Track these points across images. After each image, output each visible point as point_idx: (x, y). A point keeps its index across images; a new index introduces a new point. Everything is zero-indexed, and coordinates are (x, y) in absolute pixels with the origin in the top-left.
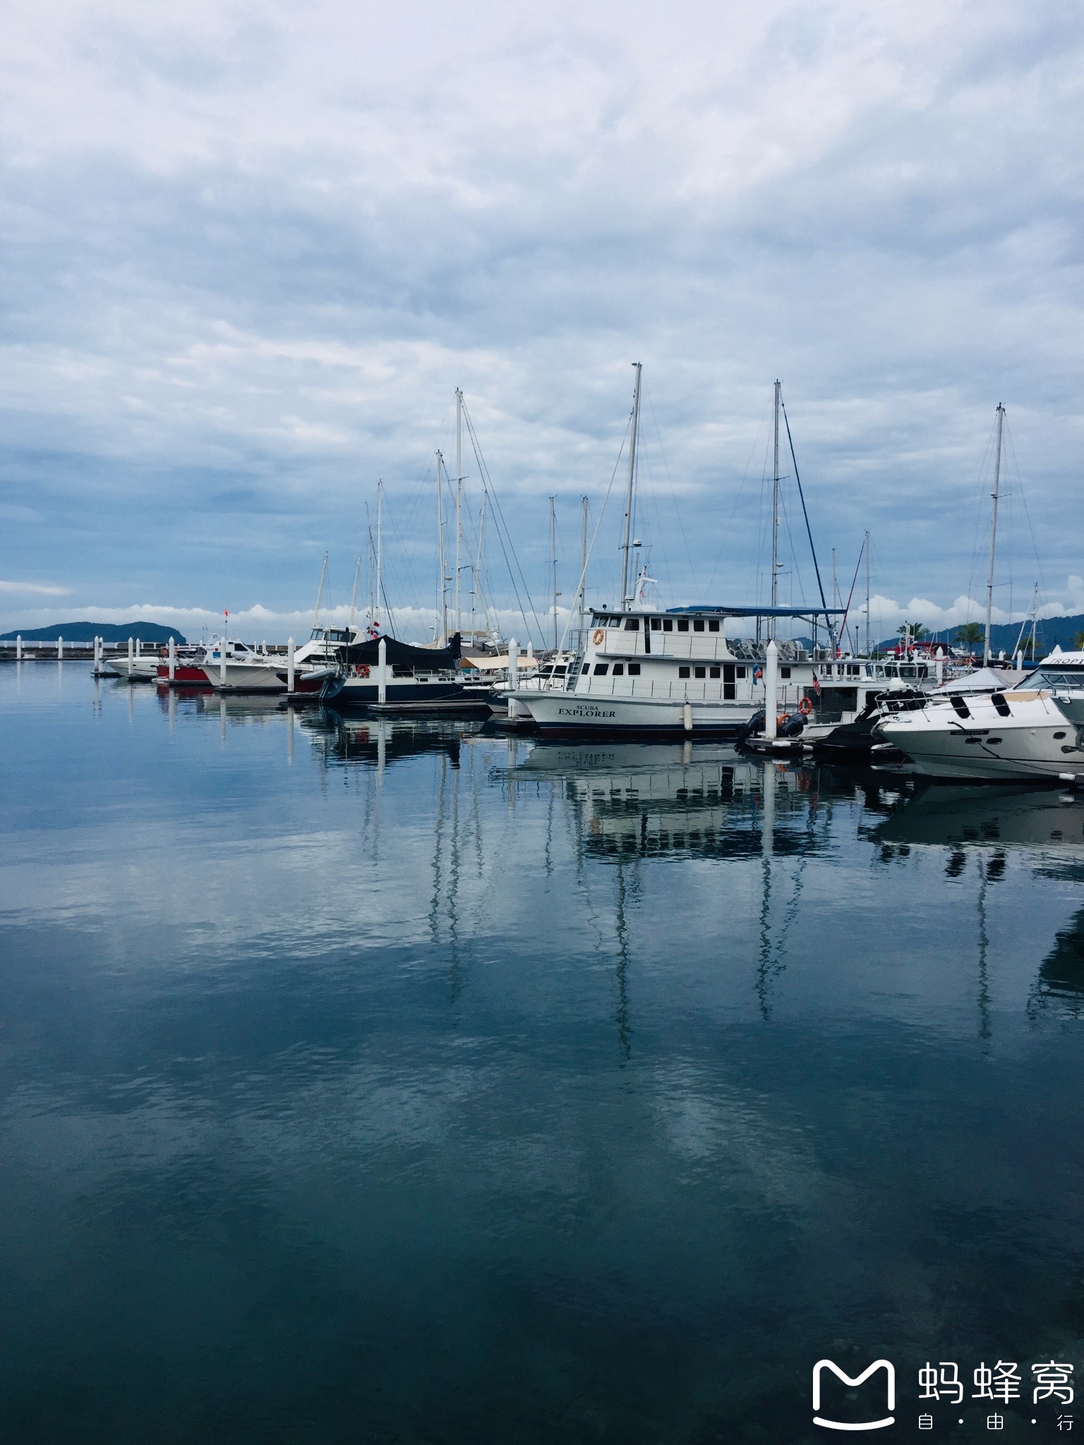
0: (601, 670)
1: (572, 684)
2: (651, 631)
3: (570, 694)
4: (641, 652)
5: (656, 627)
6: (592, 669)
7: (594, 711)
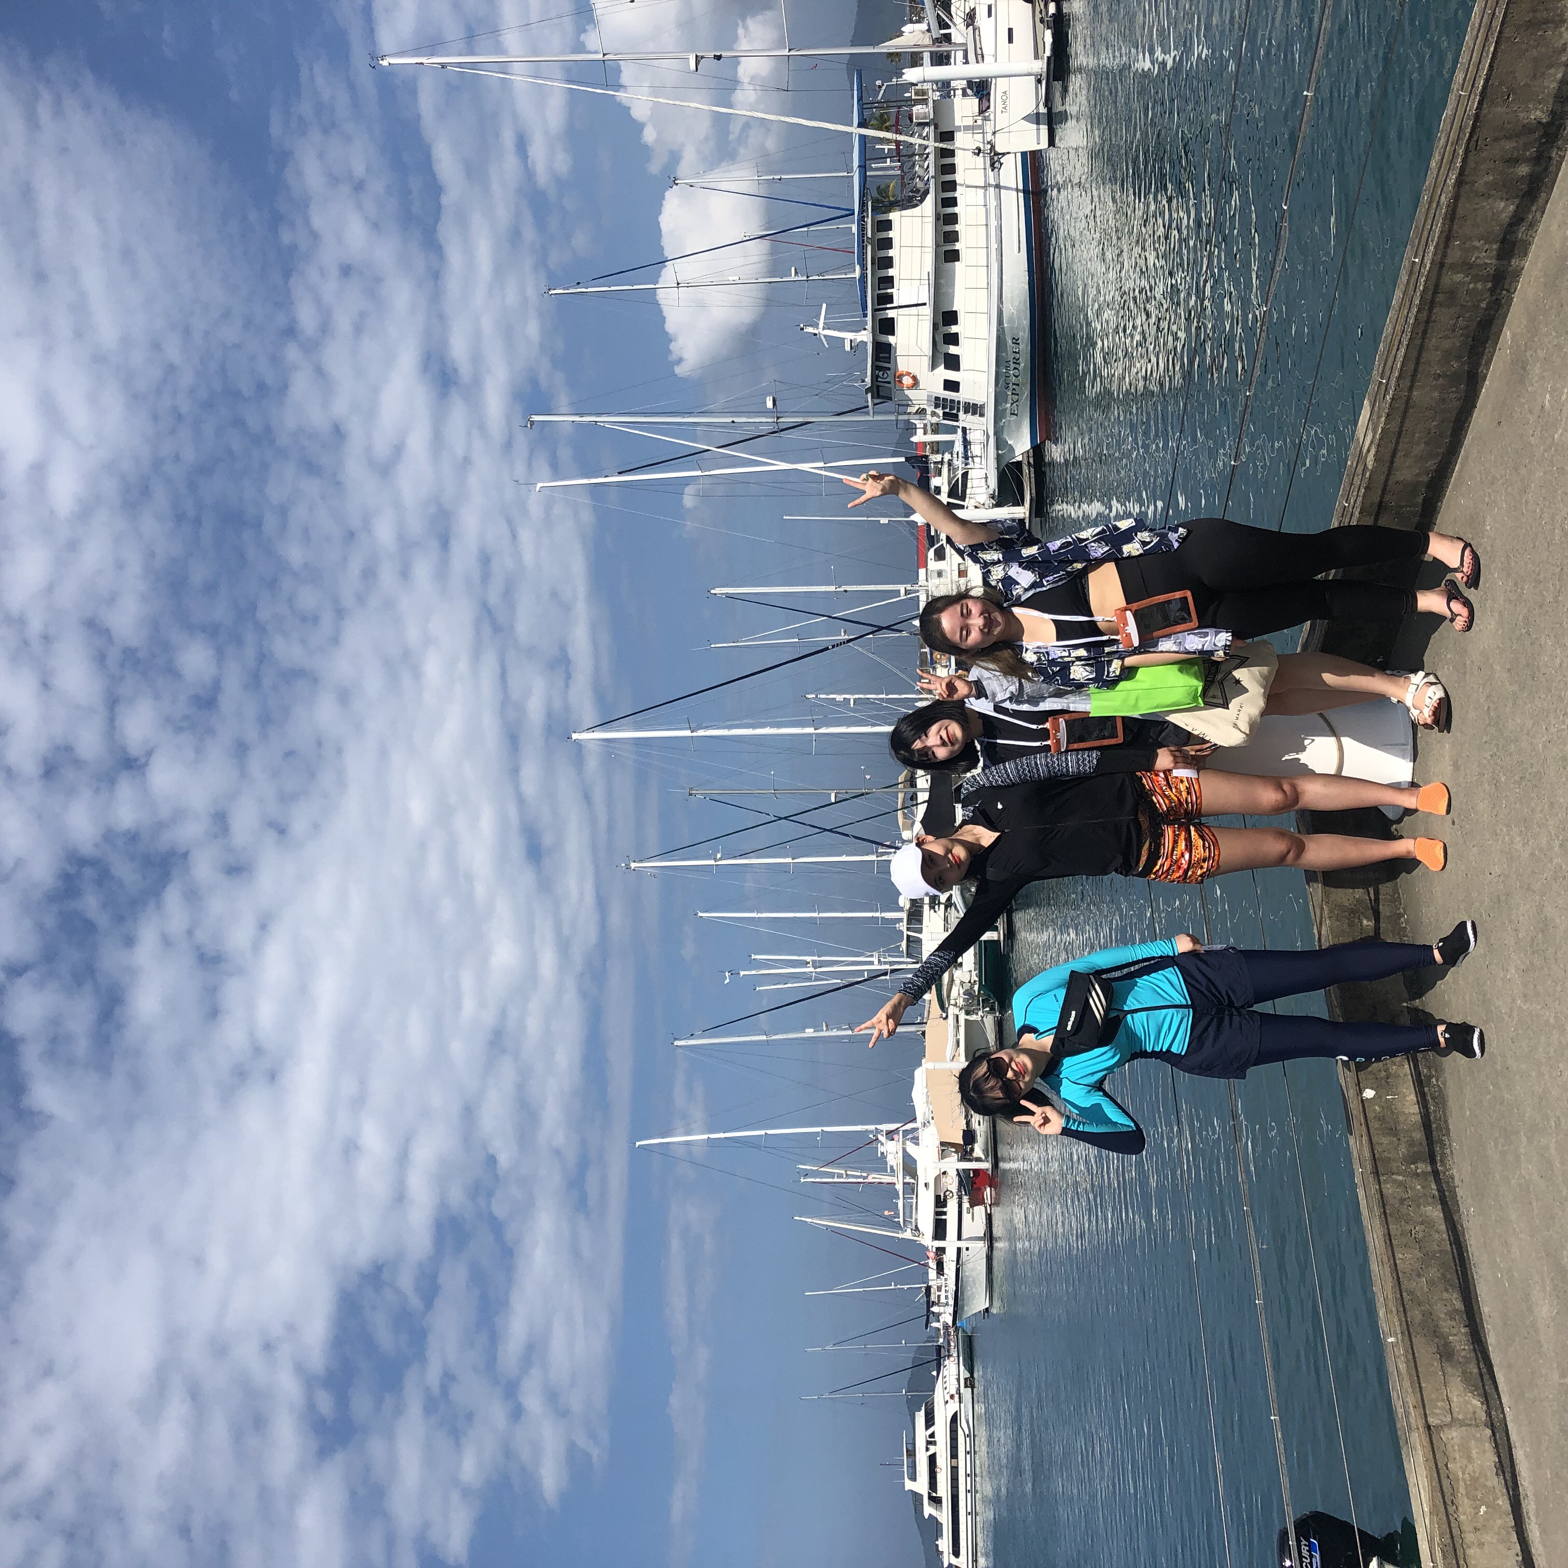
0: (953, 363)
1: (974, 409)
2: (895, 304)
3: (990, 411)
4: (927, 311)
5: (889, 298)
6: (952, 375)
7: (1012, 366)
